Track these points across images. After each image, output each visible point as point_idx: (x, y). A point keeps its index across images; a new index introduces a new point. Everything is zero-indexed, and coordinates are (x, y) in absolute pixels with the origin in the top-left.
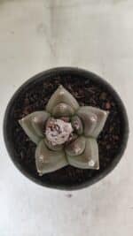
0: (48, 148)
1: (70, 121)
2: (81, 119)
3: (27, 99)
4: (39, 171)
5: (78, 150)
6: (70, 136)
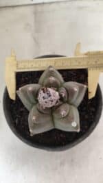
5: (63, 113)
6: (57, 102)
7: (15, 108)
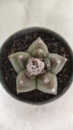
0: (27, 77)
1: (43, 61)
2: (50, 60)
3: (14, 44)
4: (18, 91)
5: (46, 81)
6: (43, 71)
7: (6, 68)
